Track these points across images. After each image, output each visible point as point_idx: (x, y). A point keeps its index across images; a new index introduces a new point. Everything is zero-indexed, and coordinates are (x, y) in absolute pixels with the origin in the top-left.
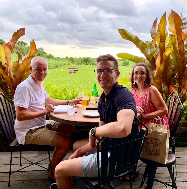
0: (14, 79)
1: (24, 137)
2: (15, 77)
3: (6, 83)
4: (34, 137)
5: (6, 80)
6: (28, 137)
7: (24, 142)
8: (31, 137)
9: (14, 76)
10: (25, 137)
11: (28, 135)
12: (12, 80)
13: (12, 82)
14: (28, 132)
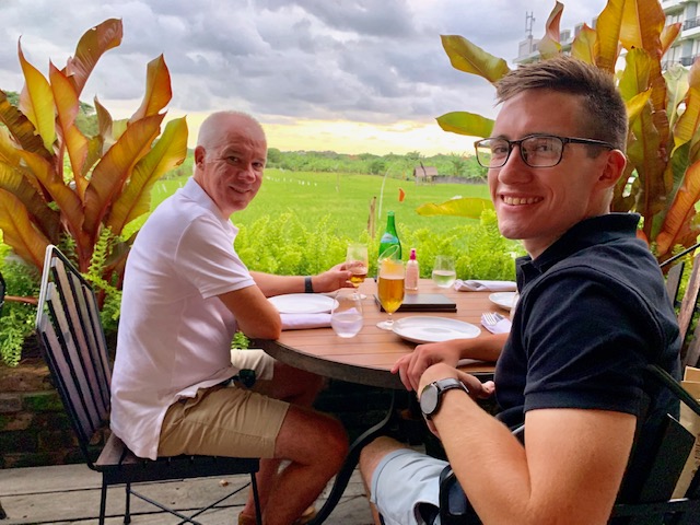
0: (87, 198)
1: (154, 428)
2: (95, 191)
3: (58, 213)
4: (198, 426)
5: (59, 203)
6: (175, 428)
7: (155, 448)
8: (187, 427)
9: (90, 187)
10: (157, 431)
11: (174, 418)
12: (81, 202)
13: (83, 209)
14: (171, 408)
